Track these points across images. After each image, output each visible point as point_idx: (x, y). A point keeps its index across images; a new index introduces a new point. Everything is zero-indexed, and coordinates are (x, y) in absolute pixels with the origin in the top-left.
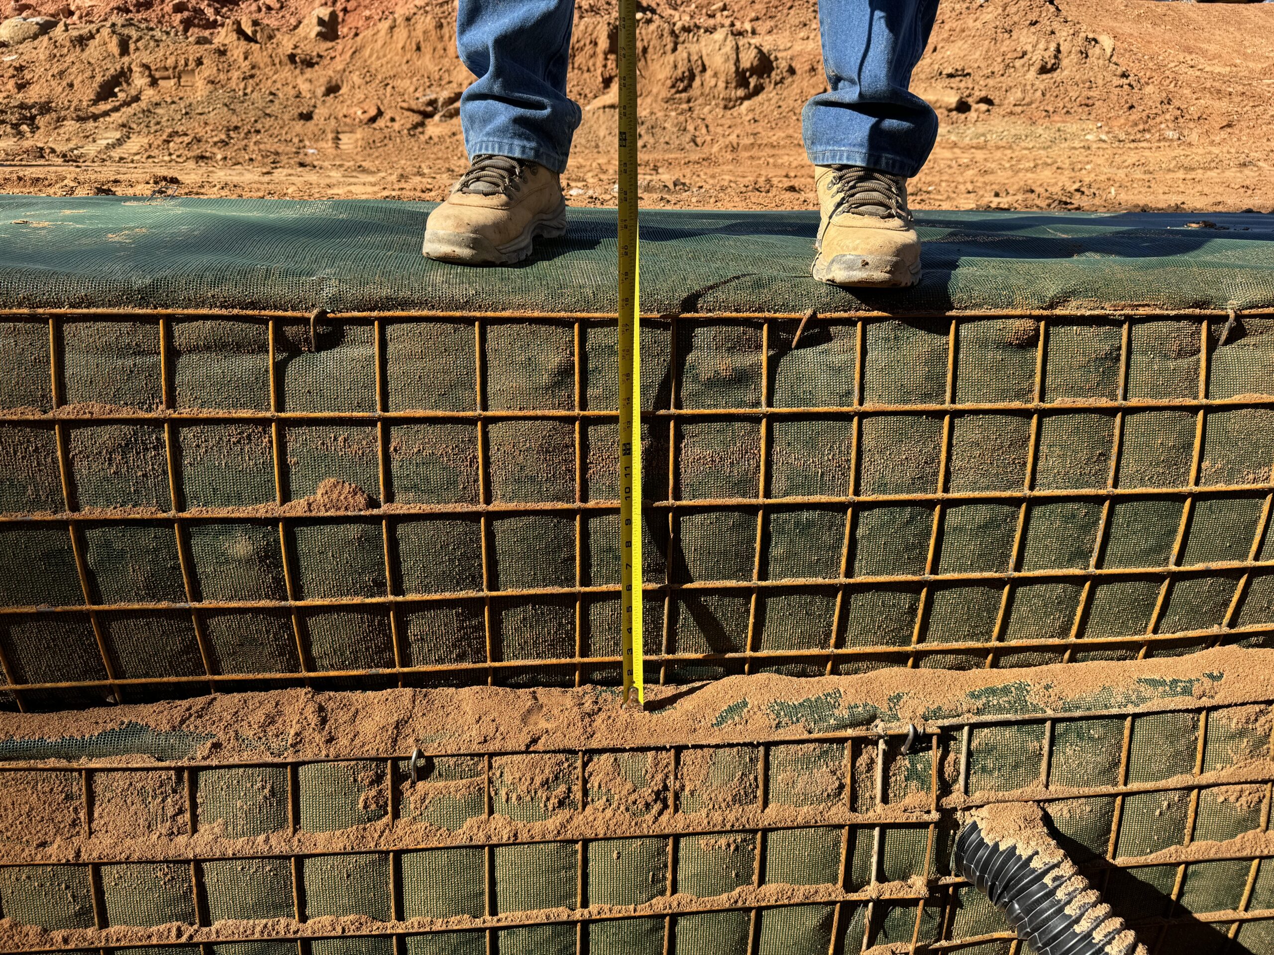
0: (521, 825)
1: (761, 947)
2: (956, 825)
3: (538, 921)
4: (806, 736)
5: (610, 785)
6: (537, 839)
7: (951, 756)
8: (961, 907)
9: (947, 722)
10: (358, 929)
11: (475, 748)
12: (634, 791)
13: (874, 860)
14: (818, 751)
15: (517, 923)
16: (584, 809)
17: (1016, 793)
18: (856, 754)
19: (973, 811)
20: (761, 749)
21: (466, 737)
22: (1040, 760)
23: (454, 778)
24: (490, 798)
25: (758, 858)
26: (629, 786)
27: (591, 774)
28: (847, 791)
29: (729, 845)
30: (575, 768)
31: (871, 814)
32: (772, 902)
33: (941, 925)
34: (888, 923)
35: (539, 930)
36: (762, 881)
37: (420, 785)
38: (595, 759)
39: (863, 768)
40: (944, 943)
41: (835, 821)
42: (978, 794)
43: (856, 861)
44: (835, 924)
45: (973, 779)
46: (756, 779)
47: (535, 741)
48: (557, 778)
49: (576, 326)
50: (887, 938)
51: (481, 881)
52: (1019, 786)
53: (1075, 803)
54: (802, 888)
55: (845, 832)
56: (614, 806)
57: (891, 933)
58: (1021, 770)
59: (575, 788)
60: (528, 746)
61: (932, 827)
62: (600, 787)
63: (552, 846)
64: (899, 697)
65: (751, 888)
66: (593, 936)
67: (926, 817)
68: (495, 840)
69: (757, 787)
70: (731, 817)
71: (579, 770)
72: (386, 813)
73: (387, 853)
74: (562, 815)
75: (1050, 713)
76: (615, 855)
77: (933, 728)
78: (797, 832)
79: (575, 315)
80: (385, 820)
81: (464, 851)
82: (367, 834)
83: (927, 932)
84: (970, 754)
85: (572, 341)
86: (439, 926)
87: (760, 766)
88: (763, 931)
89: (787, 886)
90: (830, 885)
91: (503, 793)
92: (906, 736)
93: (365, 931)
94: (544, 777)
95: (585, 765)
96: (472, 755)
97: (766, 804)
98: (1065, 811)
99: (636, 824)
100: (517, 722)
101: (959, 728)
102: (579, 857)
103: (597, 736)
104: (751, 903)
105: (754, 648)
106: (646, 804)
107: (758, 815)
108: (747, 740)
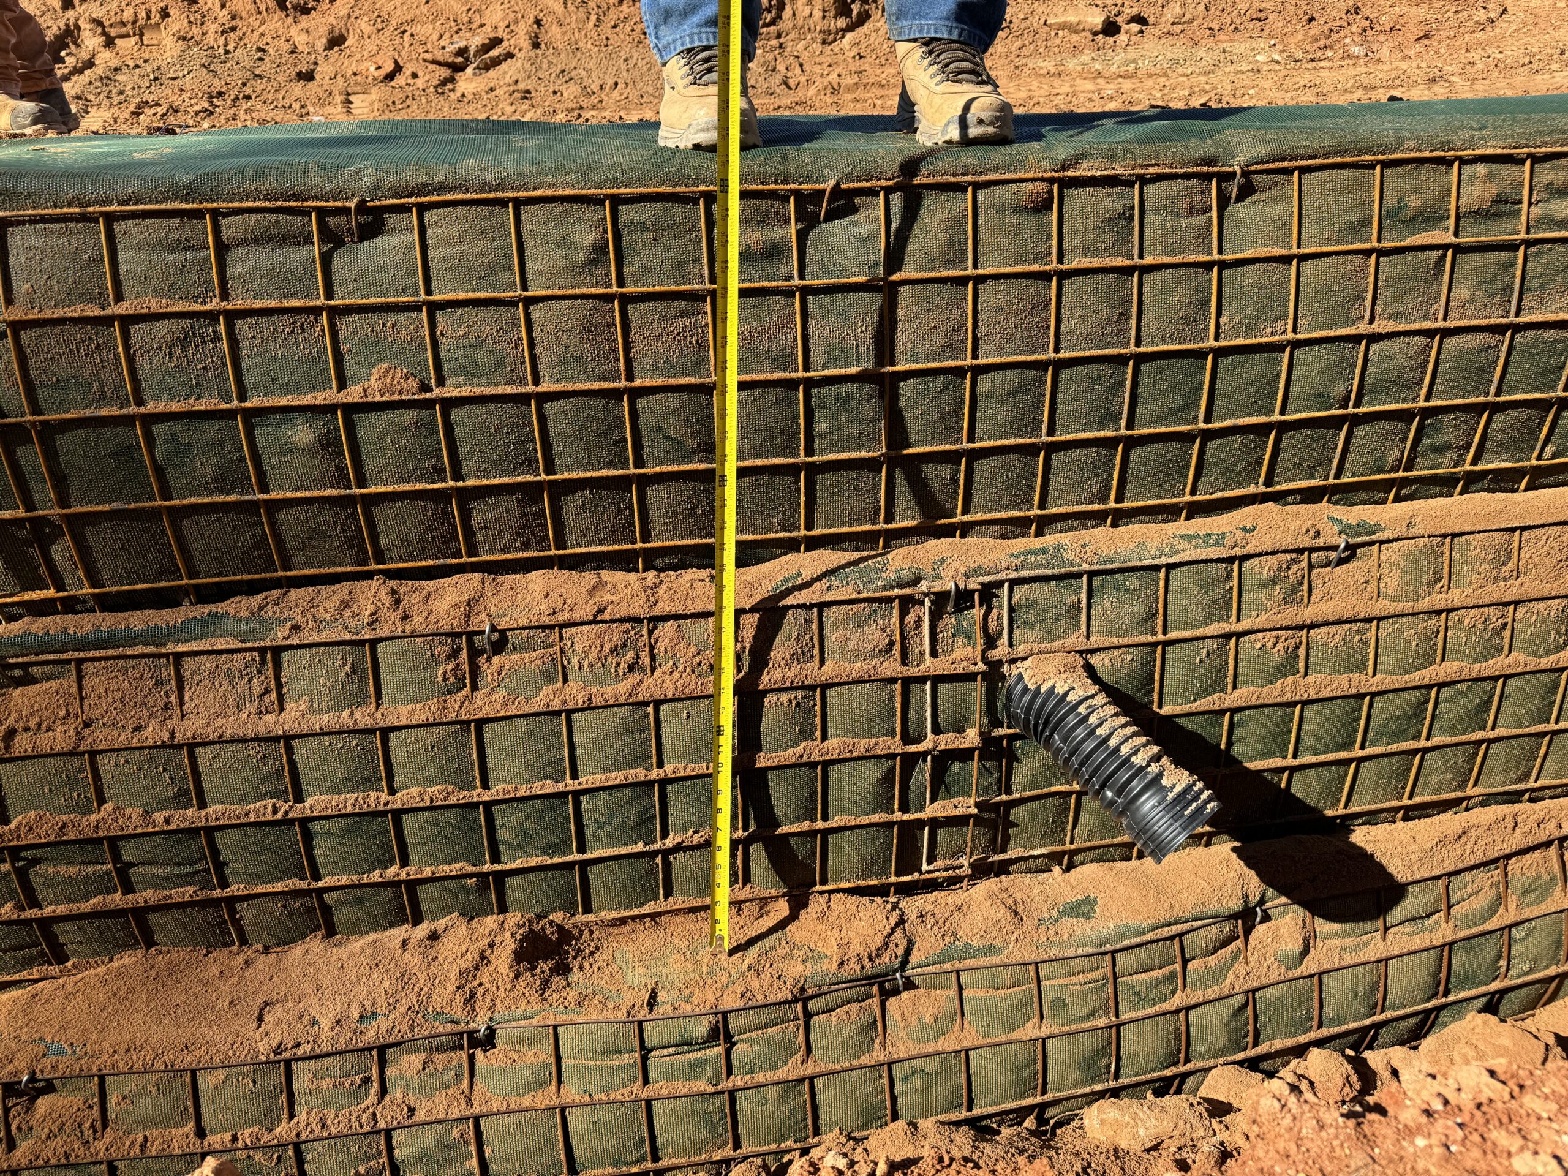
0: (594, 690)
1: (830, 804)
2: (1003, 677)
3: (617, 782)
4: (855, 596)
5: (676, 649)
6: (611, 702)
7: (995, 613)
8: (1017, 760)
9: (986, 579)
10: (446, 798)
11: (546, 620)
12: (698, 654)
13: (929, 713)
14: (868, 611)
15: (598, 785)
16: (652, 673)
17: (1058, 644)
18: (904, 613)
19: (1019, 664)
20: (815, 610)
21: (536, 610)
22: (1079, 613)
23: (527, 650)
24: (564, 667)
25: (819, 714)
26: (693, 649)
27: (656, 641)
28: (898, 646)
29: (790, 701)
30: (642, 636)
31: (922, 667)
32: (835, 756)
33: (999, 780)
34: (948, 778)
35: (620, 793)
36: (824, 737)
37: (496, 659)
38: (660, 627)
39: (911, 626)
40: (1004, 797)
41: (888, 675)
42: (1021, 647)
43: (911, 714)
44: (897, 778)
45: (1016, 633)
46: (811, 639)
47: (601, 611)
48: (625, 645)
49: (607, 203)
50: (950, 794)
51: (561, 748)
52: (1060, 638)
53: (1116, 653)
54: (862, 742)
55: (898, 686)
56: (681, 668)
57: (953, 789)
58: (1062, 623)
59: (642, 654)
60: (595, 616)
61: (979, 678)
62: (666, 652)
63: (625, 709)
64: (943, 561)
65: (815, 743)
66: (670, 798)
67: (972, 668)
68: (570, 706)
69: (813, 646)
70: (790, 674)
71: (646, 637)
72: (465, 686)
73: (468, 722)
74: (633, 679)
75: (1085, 566)
76: (685, 715)
77: (974, 584)
78: (854, 687)
79: (604, 191)
80: (464, 692)
81: (542, 718)
82: (448, 705)
83: (987, 787)
84: (1012, 610)
85: (604, 219)
86: (523, 792)
87: (815, 626)
88: (830, 787)
89: (848, 740)
90: (888, 739)
91: (575, 661)
92: (949, 592)
93: (452, 800)
94: (613, 644)
95: (651, 632)
96: (543, 627)
97: (822, 662)
98: (1107, 661)
99: (703, 683)
100: (584, 595)
101: (1000, 584)
102: (652, 719)
103: (660, 604)
104: (816, 757)
105: (809, 528)
106: (711, 666)
107: (816, 672)
108: (801, 602)
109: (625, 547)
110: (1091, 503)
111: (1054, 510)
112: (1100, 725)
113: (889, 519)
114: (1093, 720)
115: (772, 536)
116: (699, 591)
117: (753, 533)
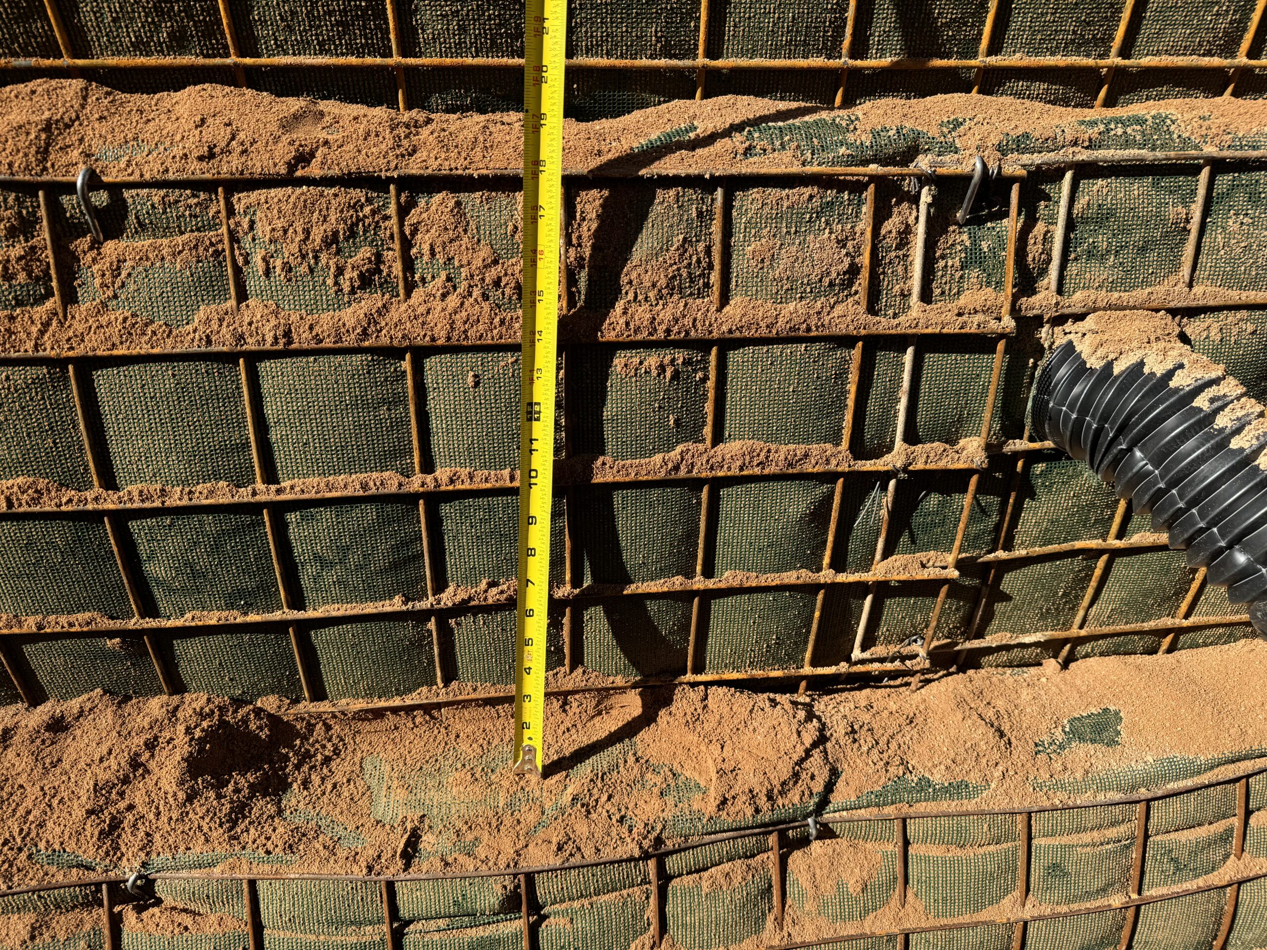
0: (295, 317)
1: (719, 551)
2: (1039, 351)
3: (348, 493)
4: (796, 168)
5: (452, 249)
6: (328, 344)
7: (1040, 228)
8: (1033, 496)
9: (1037, 159)
10: (36, 501)
11: (196, 170)
12: (495, 262)
13: (902, 406)
14: (816, 202)
15: (312, 495)
16: (408, 295)
17: (1140, 294)
18: (881, 215)
19: (1069, 326)
20: (719, 193)
21: (177, 151)
22: (1183, 241)
23: (167, 231)
24: (237, 271)
25: (711, 395)
26: (484, 252)
27: (415, 231)
28: (865, 274)
29: (662, 368)
30: (386, 218)
31: (902, 318)
32: (735, 472)
33: (998, 527)
34: (917, 519)
35: (356, 512)
36: (718, 438)
37: (110, 246)
38: (422, 202)
39: (891, 241)
40: (1001, 554)
41: (841, 329)
42: (1078, 296)
43: (872, 406)
44: (834, 514)
45: (1073, 269)
46: (708, 251)
47: (304, 158)
48: (352, 233)
50: (915, 545)
51: (241, 425)
52: (1145, 283)
53: (1232, 317)
54: (783, 449)
55: (856, 353)
56: (462, 287)
57: (922, 538)
58: (1153, 256)
59: (388, 255)
60: (292, 167)
61: (1001, 346)
62: (433, 253)
63: (357, 359)
64: (957, 124)
65: (701, 447)
66: (448, 525)
67: (993, 325)
68: (251, 345)
69: (711, 266)
70: (666, 315)
71: (394, 220)
72: (49, 294)
73: (61, 363)
74: (370, 302)
75: (1210, 150)
76: (470, 380)
77: (1014, 165)
78: (777, 349)
80: (49, 304)
81: (203, 367)
82: (18, 326)
83: (977, 537)
84: (1070, 225)
86: (176, 499)
87: (716, 227)
88: (722, 523)
89: (758, 444)
90: (828, 446)
91: (257, 260)
92: (968, 178)
93: (49, 507)
94: (329, 228)
95: (403, 211)
96: (196, 185)
97: (725, 299)
98: (1214, 332)
99: (502, 322)
100: (274, 127)
101: (1054, 174)
102: (409, 382)
103: (421, 155)
104: (701, 471)
105: (713, 52)
106: (518, 287)
107: (712, 315)
108: (694, 171)
109: (369, 60)
110: (1208, 53)
111: (1147, 61)
112: (1238, 431)
113: (859, 49)
114: (1223, 421)
115: (644, 62)
116: (498, 137)
117: (609, 54)
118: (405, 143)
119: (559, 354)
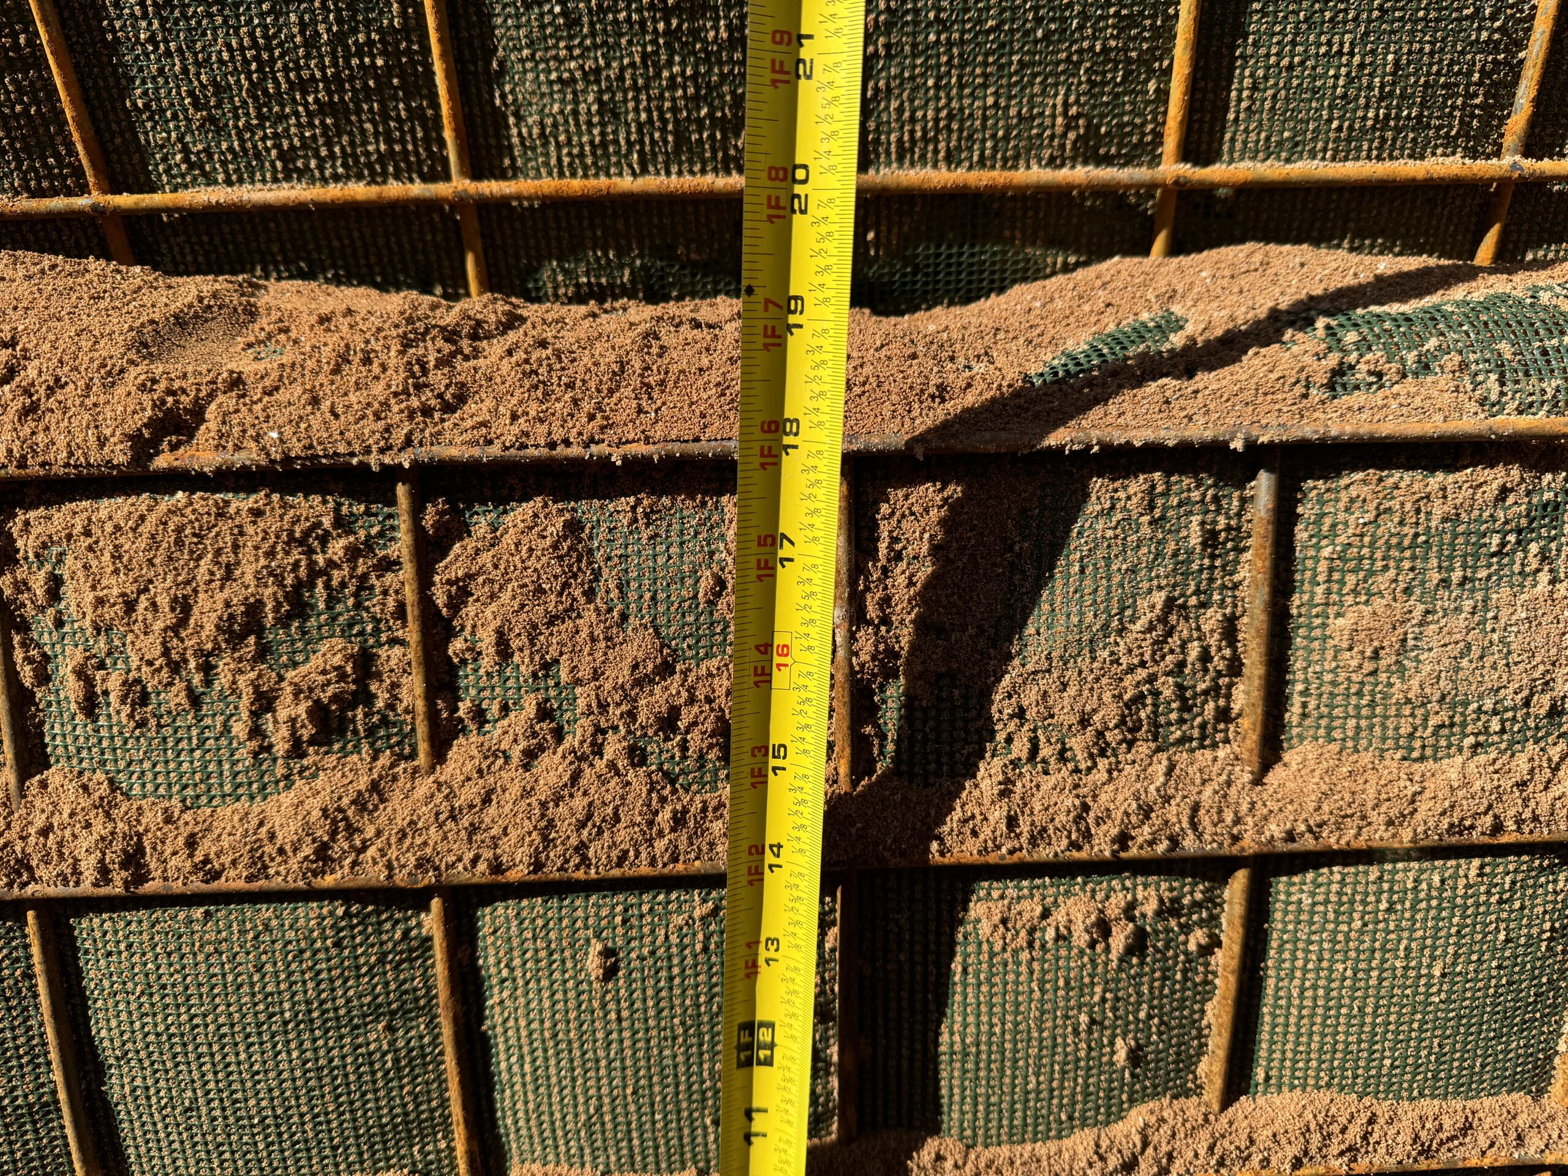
0: (152, 818)
5: (553, 642)
6: (233, 880)
12: (666, 669)
14: (1517, 506)
16: (439, 754)
20: (1263, 485)
24: (21, 699)
25: (1225, 985)
26: (637, 646)
27: (461, 594)
29: (1103, 928)
30: (388, 565)
32: (1280, 1169)
36: (1238, 1083)
38: (481, 525)
46: (1230, 630)
47: (178, 422)
48: (297, 607)
51: (36, 1059)
54: (1408, 1113)
56: (578, 734)
59: (391, 657)
60: (143, 446)
62: (504, 651)
63: (308, 913)
65: (1192, 1107)
68: (46, 882)
69: (1235, 668)
70: (1117, 797)
71: (407, 572)
74: (339, 776)
76: (593, 964)
87: (1252, 567)
89: (1345, 1104)
90: (1520, 1100)
94: (235, 593)
95: (431, 549)
97: (1270, 748)
99: (679, 820)
100: (113, 350)
102: (440, 969)
103: (476, 409)
105: (1202, 146)
106: (723, 730)
107: (1241, 796)
108: (1200, 431)
109: (394, 189)
115: (1035, 174)
116: (680, 359)
117: (952, 159)
118: (438, 378)
119: (827, 888)
